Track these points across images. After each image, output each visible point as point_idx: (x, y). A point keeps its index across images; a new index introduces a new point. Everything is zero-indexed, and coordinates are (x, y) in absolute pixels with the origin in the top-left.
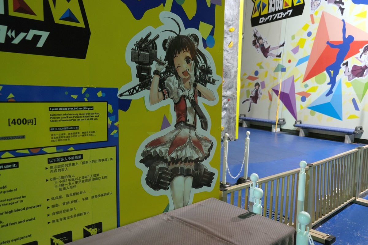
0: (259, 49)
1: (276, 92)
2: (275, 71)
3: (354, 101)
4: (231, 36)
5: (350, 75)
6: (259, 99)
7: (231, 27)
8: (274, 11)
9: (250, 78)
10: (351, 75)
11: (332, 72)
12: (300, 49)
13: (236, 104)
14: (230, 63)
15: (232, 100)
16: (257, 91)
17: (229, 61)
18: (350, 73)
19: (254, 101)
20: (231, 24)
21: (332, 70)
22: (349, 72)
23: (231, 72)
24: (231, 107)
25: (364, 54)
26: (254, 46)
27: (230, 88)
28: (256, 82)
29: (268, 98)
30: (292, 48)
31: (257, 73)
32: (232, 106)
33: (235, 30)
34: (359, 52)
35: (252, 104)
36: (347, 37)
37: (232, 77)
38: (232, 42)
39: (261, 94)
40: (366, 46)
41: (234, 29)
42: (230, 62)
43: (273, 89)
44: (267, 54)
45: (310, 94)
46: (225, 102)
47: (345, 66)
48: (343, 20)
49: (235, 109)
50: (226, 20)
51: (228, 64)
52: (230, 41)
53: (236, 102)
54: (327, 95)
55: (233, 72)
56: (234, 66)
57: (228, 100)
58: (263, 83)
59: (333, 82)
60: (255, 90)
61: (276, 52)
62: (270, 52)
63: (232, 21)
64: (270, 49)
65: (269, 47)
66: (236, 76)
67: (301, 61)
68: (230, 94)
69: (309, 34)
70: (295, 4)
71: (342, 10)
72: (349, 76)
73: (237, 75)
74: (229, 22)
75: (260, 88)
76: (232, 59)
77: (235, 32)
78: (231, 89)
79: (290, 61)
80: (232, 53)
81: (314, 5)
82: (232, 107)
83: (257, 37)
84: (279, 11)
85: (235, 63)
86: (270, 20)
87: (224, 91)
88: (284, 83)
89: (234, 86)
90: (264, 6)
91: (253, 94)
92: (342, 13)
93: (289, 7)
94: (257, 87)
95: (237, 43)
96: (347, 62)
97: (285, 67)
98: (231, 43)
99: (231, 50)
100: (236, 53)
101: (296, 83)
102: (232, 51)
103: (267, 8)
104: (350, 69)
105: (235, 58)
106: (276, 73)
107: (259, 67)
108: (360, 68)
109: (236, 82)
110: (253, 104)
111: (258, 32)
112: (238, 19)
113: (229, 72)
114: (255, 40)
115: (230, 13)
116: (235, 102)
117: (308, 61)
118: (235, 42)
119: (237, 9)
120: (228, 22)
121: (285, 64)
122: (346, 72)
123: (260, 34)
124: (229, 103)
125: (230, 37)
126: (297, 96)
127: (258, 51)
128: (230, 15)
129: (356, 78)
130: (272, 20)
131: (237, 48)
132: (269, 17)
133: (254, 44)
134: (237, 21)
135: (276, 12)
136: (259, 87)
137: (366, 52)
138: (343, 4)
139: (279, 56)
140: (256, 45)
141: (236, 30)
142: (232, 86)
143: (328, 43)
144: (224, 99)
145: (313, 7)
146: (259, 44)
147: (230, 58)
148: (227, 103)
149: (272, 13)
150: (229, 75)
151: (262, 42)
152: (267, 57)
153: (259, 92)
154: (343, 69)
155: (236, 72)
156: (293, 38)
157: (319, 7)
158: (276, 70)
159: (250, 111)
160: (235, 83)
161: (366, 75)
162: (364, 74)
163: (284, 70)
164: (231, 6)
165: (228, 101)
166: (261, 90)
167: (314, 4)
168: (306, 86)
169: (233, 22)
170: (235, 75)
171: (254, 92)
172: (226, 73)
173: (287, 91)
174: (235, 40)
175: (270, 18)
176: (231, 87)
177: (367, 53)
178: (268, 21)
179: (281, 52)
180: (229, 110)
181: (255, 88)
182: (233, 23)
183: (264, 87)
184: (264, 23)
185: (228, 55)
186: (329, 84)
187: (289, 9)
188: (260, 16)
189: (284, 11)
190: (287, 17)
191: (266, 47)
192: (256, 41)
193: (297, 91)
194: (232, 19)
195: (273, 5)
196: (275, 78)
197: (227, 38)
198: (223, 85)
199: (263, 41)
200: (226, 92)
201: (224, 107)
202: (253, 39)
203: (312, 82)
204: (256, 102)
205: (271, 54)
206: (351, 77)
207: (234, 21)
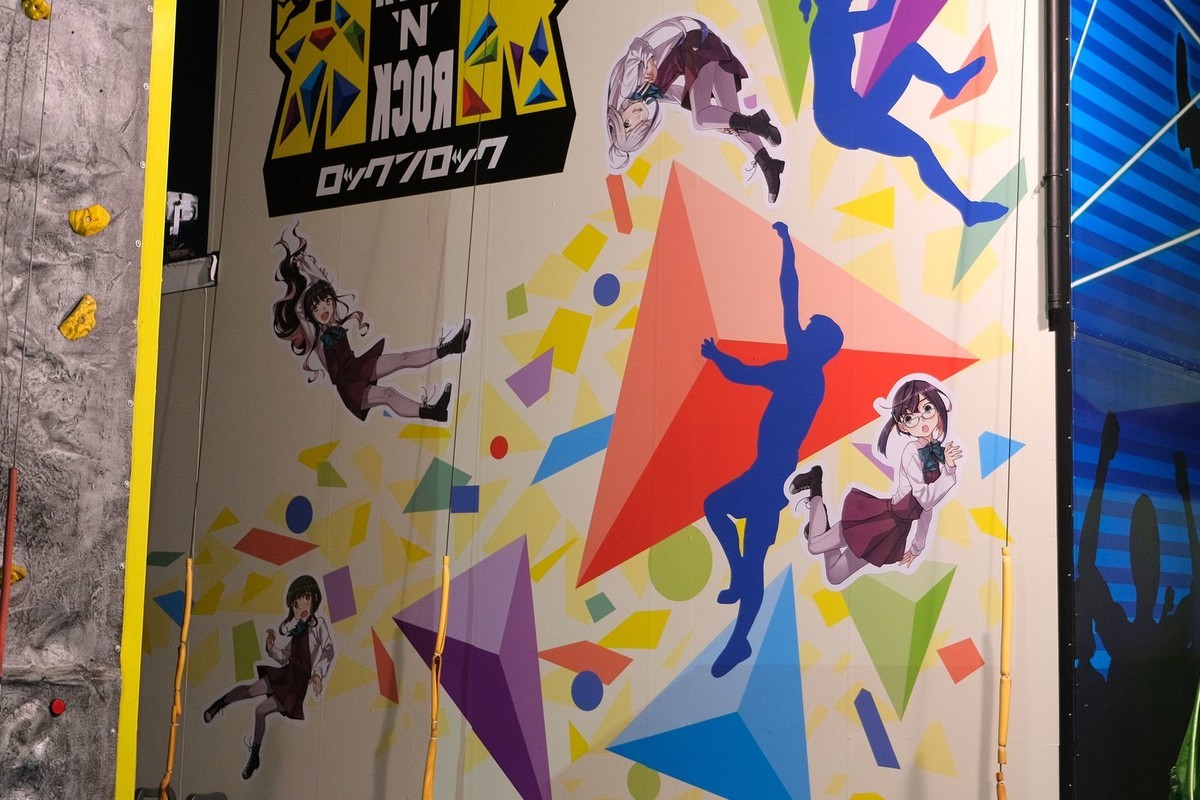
0: (315, 359)
1: (423, 640)
2: (413, 506)
3: (865, 704)
4: (87, 264)
5: (836, 549)
6: (318, 692)
7: (86, 200)
8: (401, 131)
9: (259, 544)
10: (843, 550)
11: (740, 524)
12: (557, 375)
13: (113, 740)
14: (72, 448)
15: (85, 708)
16: (300, 635)
17: (63, 430)
18: (834, 538)
19: (281, 701)
20: (86, 182)
21: (737, 517)
22: (828, 528)
23: (77, 511)
24: (77, 762)
25: (899, 431)
26: (280, 336)
27: (65, 625)
28: (293, 570)
29: (374, 684)
30: (515, 367)
31: (300, 513)
32: (81, 752)
33: (112, 222)
34: (876, 415)
35: (268, 719)
36: (804, 322)
37: (88, 542)
38: (90, 299)
39: (329, 654)
40: (907, 385)
41: (102, 216)
42: (70, 438)
43: (405, 619)
44: (362, 394)
45: (623, 662)
46: (27, 723)
47: (807, 493)
48: (781, 228)
49: (103, 771)
50: (50, 149)
51: (57, 452)
52: (78, 294)
53: (115, 722)
54: (721, 668)
55: (97, 510)
56: (106, 463)
57: (55, 709)
58: (340, 580)
59: (746, 588)
60: (292, 625)
61: (414, 386)
62: (381, 382)
63: (92, 162)
64: (381, 365)
65: (379, 348)
66: (113, 539)
67: (563, 452)
68: (70, 666)
69: (607, 290)
70: (521, 109)
71: (773, 169)
72: (830, 554)
73: (125, 526)
74: (72, 169)
75: (323, 612)
76: (89, 414)
77: (113, 239)
78: (77, 631)
79: (499, 448)
80: (92, 375)
81: (626, 125)
82: (84, 758)
83: (302, 280)
84: (433, 138)
85: (111, 447)
86: (381, 183)
87: (20, 645)
88: (466, 583)
89: (102, 606)
90: (345, 94)
91: (280, 656)
92: (774, 187)
93: (485, 117)
94: (304, 603)
95: (130, 312)
96: (817, 472)
97: (470, 483)
98: (83, 309)
99: (82, 354)
100: (120, 377)
101: (539, 589)
102: (86, 365)
103: (359, 107)
104: (836, 517)
105: (109, 414)
106: (420, 516)
107: (313, 475)
108: (884, 508)
109: (118, 582)
110: (275, 719)
111: (308, 251)
112: (136, 154)
113: (61, 505)
114: (294, 302)
115: (81, 107)
116: (105, 719)
117: (603, 453)
118: (116, 305)
119: (127, 92)
120: (59, 165)
121: (476, 466)
122: (813, 532)
123: (320, 264)
124: (55, 731)
125: (78, 264)
126: (546, 667)
127: (307, 368)
128: (81, 121)
129: (869, 569)
130: (394, 189)
131: (129, 346)
132: (374, 163)
133: (284, 326)
134: (127, 166)
135: (414, 141)
136: (315, 606)
137: (908, 419)
138: (776, 139)
139: (438, 412)
140: (297, 335)
141: (122, 223)
142: (87, 604)
143: (709, 349)
144: (25, 702)
145: (621, 132)
146: (316, 324)
147: (72, 412)
148: (42, 729)
149: (392, 145)
150: (66, 529)
151: (335, 313)
152: (362, 415)
153: (319, 641)
154: (796, 510)
155: (120, 508)
156: (517, 302)
157: (653, 137)
158: (421, 501)
159: (256, 772)
160: (105, 587)
161: (918, 550)
162: (906, 550)
163: (465, 499)
164: (85, 66)
165: (53, 714)
166: (328, 629)
167: (625, 115)
168: (600, 607)
169: (102, 169)
170: (109, 525)
171: (283, 642)
172: (40, 511)
173: (489, 639)
174: (110, 287)
175: (378, 170)
176: (78, 615)
177: (913, 422)
178: (367, 192)
179: (449, 387)
180: (59, 782)
181: (292, 615)
182: (97, 176)
183: (344, 607)
184: (345, 198)
185: (61, 387)
186: (725, 598)
187: (491, 129)
188: (322, 155)
189: (461, 138)
190: (479, 174)
191: (359, 347)
192: (299, 309)
193: (545, 641)
194: (95, 149)
195: (396, 99)
196: (417, 553)
197: (56, 274)
198: (15, 601)
199: (342, 313)
200: (39, 648)
201: (18, 765)
202: (280, 291)
203: (629, 580)
204: (296, 713)
205: (391, 392)
206: (843, 560)
207: (107, 161)
